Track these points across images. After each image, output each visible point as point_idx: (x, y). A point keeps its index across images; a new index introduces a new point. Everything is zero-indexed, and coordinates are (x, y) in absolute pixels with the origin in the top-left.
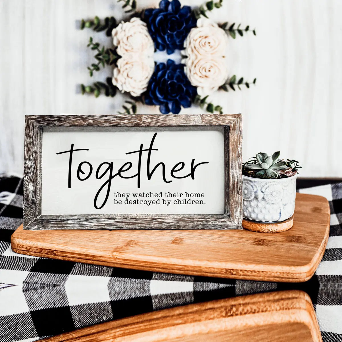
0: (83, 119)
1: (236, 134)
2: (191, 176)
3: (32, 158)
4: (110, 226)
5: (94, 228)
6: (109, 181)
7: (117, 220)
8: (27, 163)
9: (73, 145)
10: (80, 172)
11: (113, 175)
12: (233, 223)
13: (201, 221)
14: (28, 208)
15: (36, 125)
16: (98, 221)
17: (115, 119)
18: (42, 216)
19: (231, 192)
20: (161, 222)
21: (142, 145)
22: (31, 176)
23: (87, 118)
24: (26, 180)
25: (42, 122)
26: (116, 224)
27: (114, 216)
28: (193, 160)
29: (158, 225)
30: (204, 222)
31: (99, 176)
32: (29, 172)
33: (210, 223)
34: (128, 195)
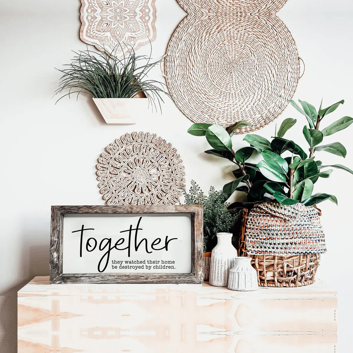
0: (92, 208)
1: (199, 218)
2: (165, 248)
3: (56, 235)
4: (111, 281)
5: (99, 282)
6: (109, 252)
7: (116, 277)
8: (53, 238)
9: (83, 226)
10: (88, 246)
11: (111, 248)
12: (197, 279)
13: (175, 278)
14: (53, 269)
15: (59, 213)
16: (102, 278)
17: (115, 208)
18: (63, 274)
19: (196, 258)
20: (147, 279)
21: (131, 226)
22: (55, 247)
23: (95, 208)
24: (52, 250)
25: (63, 210)
26: (115, 280)
27: (114, 274)
28: (167, 237)
29: (144, 280)
30: (177, 279)
31: (101, 249)
32: (54, 245)
33: (181, 279)
34: (122, 262)
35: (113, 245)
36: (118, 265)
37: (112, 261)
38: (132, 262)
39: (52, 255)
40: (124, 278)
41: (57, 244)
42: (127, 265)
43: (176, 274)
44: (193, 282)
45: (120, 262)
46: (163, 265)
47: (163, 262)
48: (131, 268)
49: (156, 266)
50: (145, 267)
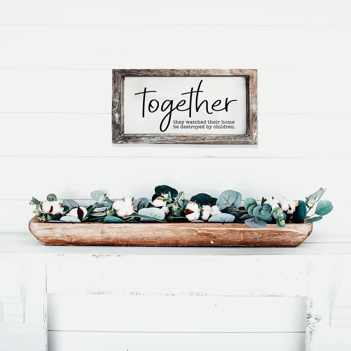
35: (174, 106)
36: (180, 125)
37: (174, 121)
38: (193, 122)
39: (114, 116)
40: (182, 138)
41: (118, 105)
42: (188, 125)
43: (232, 135)
44: (249, 143)
45: (182, 122)
46: (223, 125)
47: (223, 122)
48: (192, 128)
49: (216, 126)
50: (205, 127)
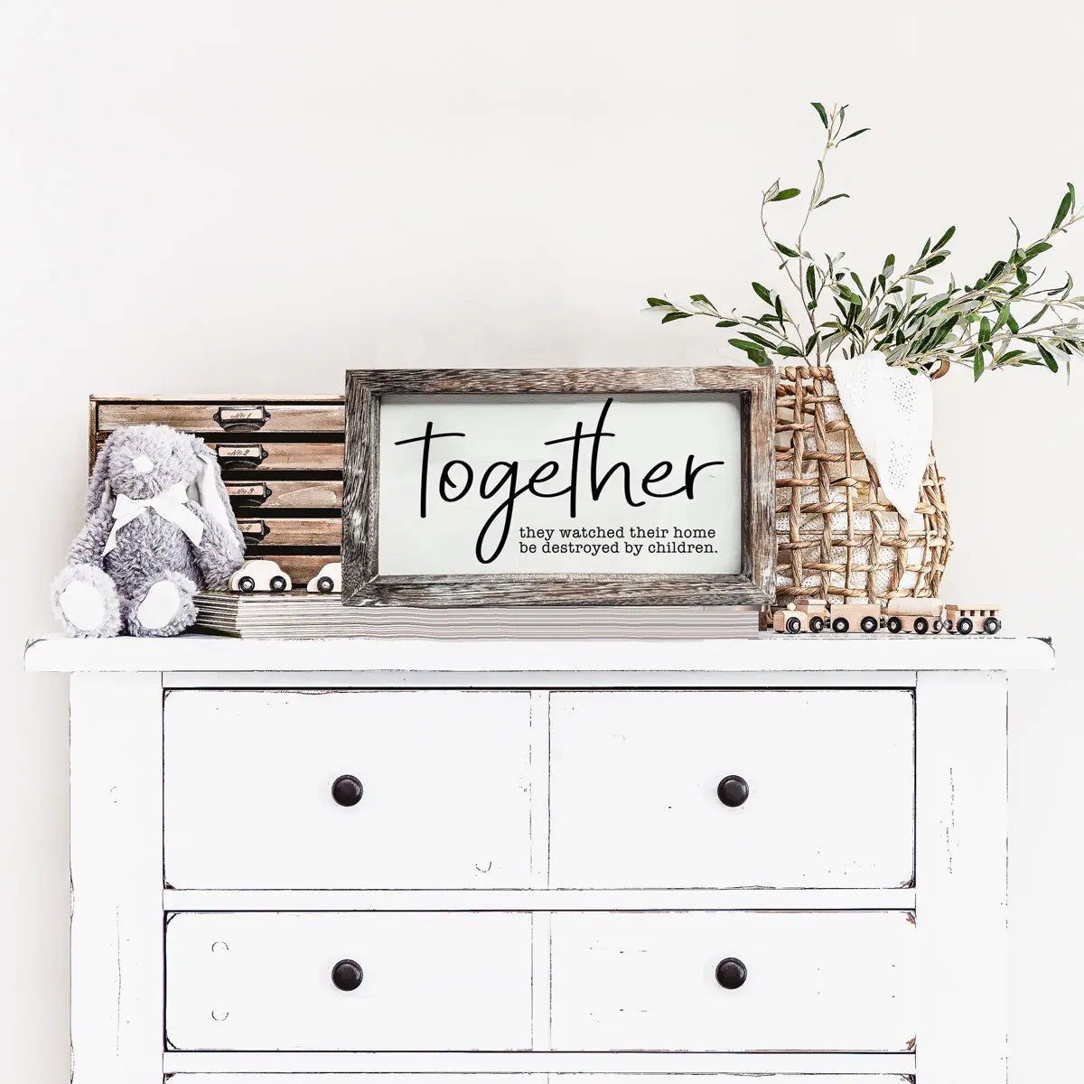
0: (461, 378)
2: (685, 491)
3: (360, 459)
4: (515, 599)
5: (481, 602)
6: (510, 503)
7: (528, 586)
8: (350, 468)
10: (446, 484)
11: (516, 491)
12: (758, 592)
13: (695, 588)
14: (351, 561)
15: (368, 392)
16: (490, 589)
17: (525, 378)
18: (380, 578)
19: (754, 528)
20: (615, 591)
21: (580, 425)
22: (358, 494)
23: (468, 376)
24: (348, 502)
26: (525, 595)
27: (522, 578)
28: (691, 458)
29: (608, 596)
30: (701, 591)
31: (487, 493)
32: (354, 488)
33: (711, 592)
34: (550, 533)
35: (522, 481)
36: (540, 542)
37: (522, 530)
38: (581, 533)
39: (348, 519)
40: (551, 588)
41: (362, 485)
42: (566, 541)
43: (699, 576)
45: (546, 532)
46: (679, 541)
47: (678, 533)
48: (578, 551)
49: (656, 545)
50: (622, 547)
